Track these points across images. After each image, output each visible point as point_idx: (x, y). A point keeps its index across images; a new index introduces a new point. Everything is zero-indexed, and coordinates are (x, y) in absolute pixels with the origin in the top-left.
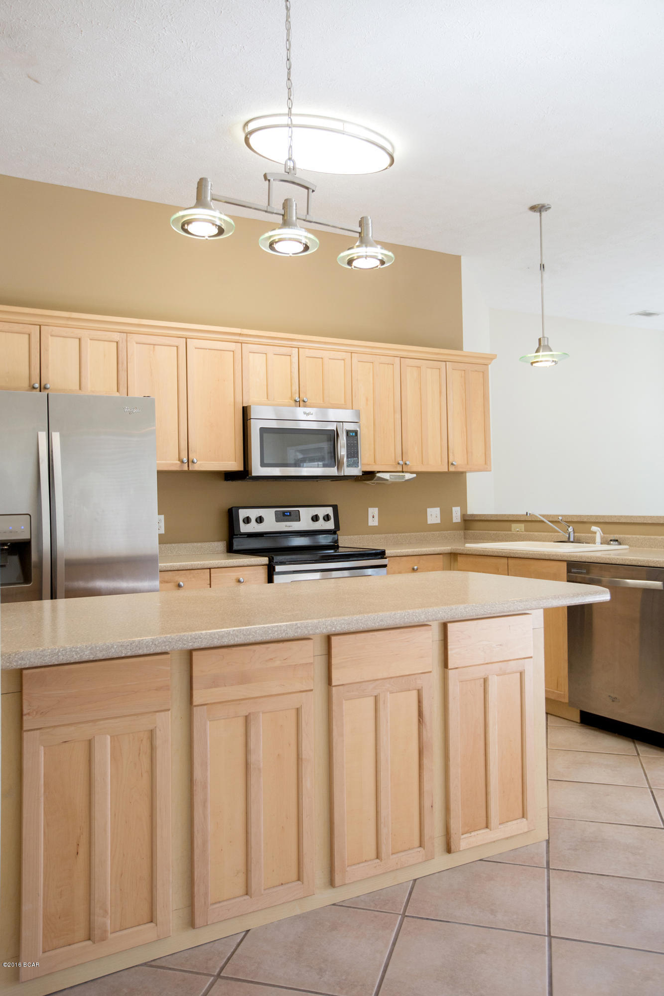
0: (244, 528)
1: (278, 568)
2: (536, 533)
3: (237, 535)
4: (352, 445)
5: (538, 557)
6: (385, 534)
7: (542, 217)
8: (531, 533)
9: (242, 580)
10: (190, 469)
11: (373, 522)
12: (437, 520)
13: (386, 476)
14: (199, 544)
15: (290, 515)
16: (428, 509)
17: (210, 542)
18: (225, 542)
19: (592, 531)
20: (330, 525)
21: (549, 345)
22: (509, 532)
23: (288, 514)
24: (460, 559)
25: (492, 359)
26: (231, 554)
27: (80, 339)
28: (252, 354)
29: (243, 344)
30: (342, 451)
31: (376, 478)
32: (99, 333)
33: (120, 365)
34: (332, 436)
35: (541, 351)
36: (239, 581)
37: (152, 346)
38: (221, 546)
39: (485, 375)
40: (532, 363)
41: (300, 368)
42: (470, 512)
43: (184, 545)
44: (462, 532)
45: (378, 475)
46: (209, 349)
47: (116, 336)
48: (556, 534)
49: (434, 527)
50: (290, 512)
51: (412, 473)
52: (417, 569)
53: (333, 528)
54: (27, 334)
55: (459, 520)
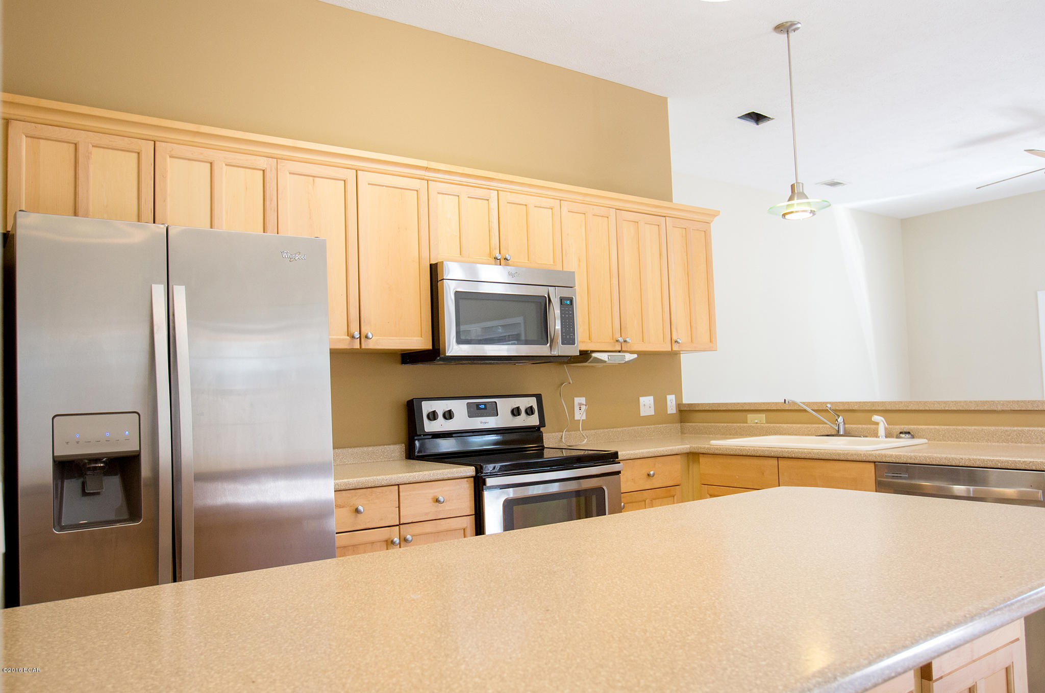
0: (430, 427)
1: (490, 482)
2: (785, 426)
3: (420, 435)
4: (567, 316)
5: (827, 457)
6: (594, 429)
7: (790, 38)
8: (778, 425)
9: (441, 499)
10: (363, 347)
11: (580, 415)
12: (651, 412)
13: (603, 356)
14: (371, 449)
15: (485, 408)
16: (641, 398)
17: (384, 445)
18: (403, 445)
19: (873, 422)
20: (534, 420)
21: (805, 192)
22: (745, 425)
23: (483, 406)
24: (702, 460)
25: (715, 216)
26: (412, 461)
27: (211, 163)
28: (441, 195)
29: (430, 182)
30: (556, 325)
31: (592, 359)
32: (239, 156)
33: (268, 203)
34: (543, 304)
35: (796, 198)
36: (437, 501)
37: (312, 178)
38: (398, 450)
39: (707, 234)
40: (784, 215)
41: (500, 216)
42: (685, 401)
43: (350, 450)
44: (678, 425)
45: (594, 355)
46: (386, 186)
47: (262, 162)
48: (825, 425)
49: (648, 420)
50: (485, 404)
51: (632, 352)
52: (654, 475)
53: (538, 424)
54: (135, 152)
55: (674, 411)
